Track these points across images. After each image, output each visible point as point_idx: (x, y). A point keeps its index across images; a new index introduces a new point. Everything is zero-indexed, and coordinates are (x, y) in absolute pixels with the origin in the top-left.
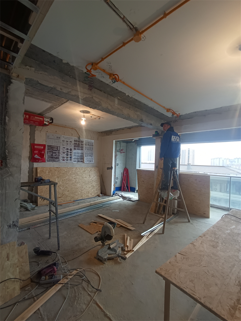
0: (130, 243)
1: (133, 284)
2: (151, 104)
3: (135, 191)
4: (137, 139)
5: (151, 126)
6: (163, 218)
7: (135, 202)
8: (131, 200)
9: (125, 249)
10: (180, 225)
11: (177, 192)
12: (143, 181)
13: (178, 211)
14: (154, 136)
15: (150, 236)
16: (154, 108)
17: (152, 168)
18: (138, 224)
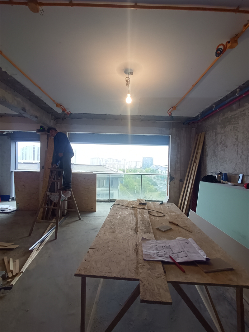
0: (15, 266)
1: (28, 311)
2: (37, 93)
3: (10, 200)
4: (11, 131)
5: (36, 119)
6: (53, 223)
7: (13, 213)
8: (6, 211)
9: (8, 276)
10: (71, 225)
11: (68, 192)
12: (24, 186)
13: (68, 211)
14: (39, 131)
15: (41, 248)
16: (42, 99)
17: (36, 168)
18: (21, 238)
